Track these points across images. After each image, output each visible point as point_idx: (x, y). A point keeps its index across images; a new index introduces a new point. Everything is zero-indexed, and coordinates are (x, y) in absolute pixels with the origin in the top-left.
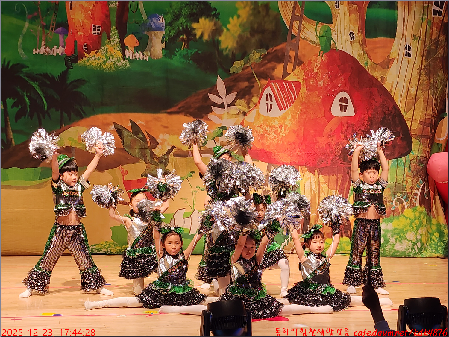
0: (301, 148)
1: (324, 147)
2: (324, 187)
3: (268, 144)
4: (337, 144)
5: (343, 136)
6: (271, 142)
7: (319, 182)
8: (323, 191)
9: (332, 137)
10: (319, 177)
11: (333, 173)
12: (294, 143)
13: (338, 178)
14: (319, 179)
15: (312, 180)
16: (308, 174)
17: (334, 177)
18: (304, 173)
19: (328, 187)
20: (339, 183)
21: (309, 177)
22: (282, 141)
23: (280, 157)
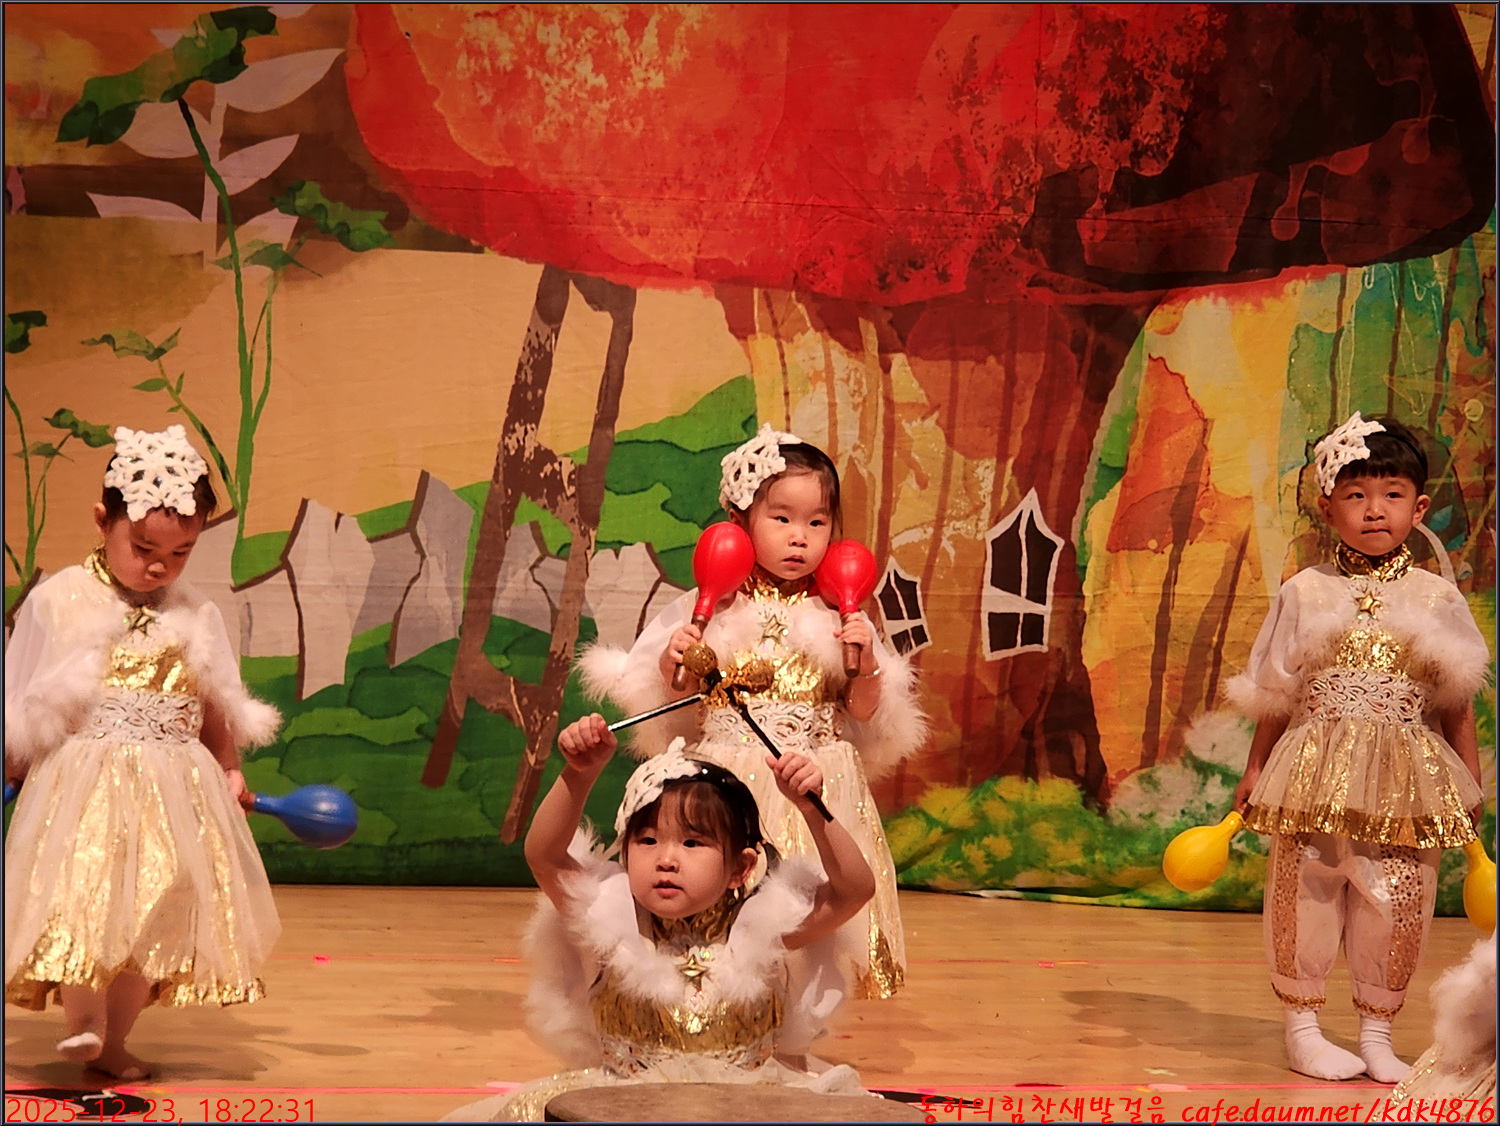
0: (766, 169)
1: (926, 168)
2: (924, 436)
3: (543, 133)
4: (1011, 152)
5: (1048, 100)
6: (565, 125)
7: (889, 402)
8: (912, 464)
9: (976, 101)
10: (886, 368)
11: (983, 344)
12: (723, 135)
13: (1011, 379)
14: (888, 383)
15: (839, 387)
16: (811, 347)
17: (989, 373)
18: (790, 340)
19: (950, 440)
20: (1024, 413)
21: (820, 364)
22: (640, 120)
23: (627, 225)
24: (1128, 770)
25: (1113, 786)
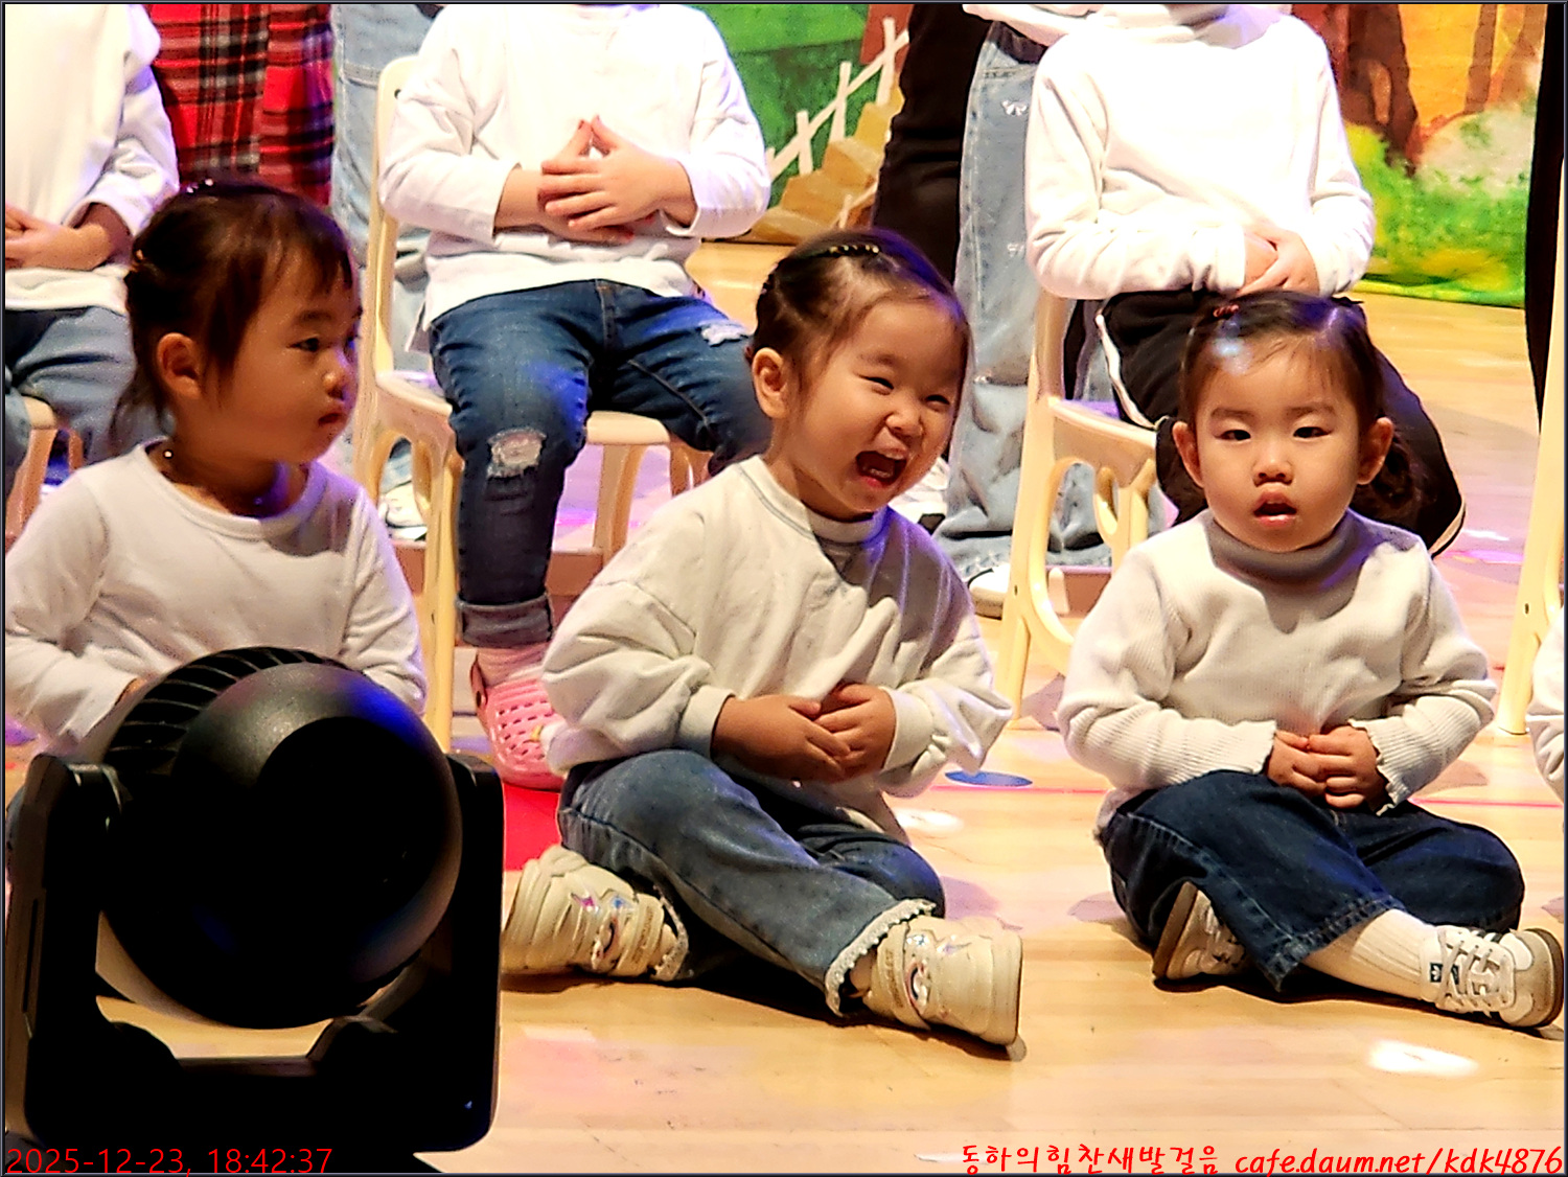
24: (1448, 116)
25: (1427, 137)
